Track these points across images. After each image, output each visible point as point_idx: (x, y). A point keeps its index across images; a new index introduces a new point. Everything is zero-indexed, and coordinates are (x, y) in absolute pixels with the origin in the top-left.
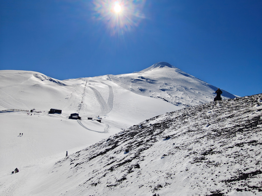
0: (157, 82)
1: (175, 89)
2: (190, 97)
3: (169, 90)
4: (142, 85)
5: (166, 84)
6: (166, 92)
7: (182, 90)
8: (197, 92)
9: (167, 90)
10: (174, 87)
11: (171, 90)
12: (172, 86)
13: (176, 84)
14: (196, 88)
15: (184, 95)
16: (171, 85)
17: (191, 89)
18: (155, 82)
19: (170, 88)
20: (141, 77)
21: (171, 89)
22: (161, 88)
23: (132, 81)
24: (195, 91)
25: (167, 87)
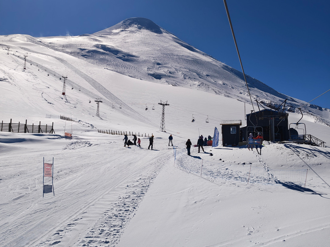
0: (138, 59)
1: (180, 75)
2: (216, 92)
3: (170, 76)
4: (108, 63)
5: (158, 64)
6: (163, 80)
7: (195, 77)
8: (221, 82)
9: (165, 76)
10: (176, 69)
11: (173, 77)
12: (171, 68)
13: (178, 65)
14: (216, 75)
15: (202, 87)
16: (169, 65)
17: (207, 75)
18: (135, 58)
19: (170, 73)
20: (102, 45)
21: (172, 75)
22: (151, 72)
23: (84, 53)
24: (216, 80)
25: (162, 71)
